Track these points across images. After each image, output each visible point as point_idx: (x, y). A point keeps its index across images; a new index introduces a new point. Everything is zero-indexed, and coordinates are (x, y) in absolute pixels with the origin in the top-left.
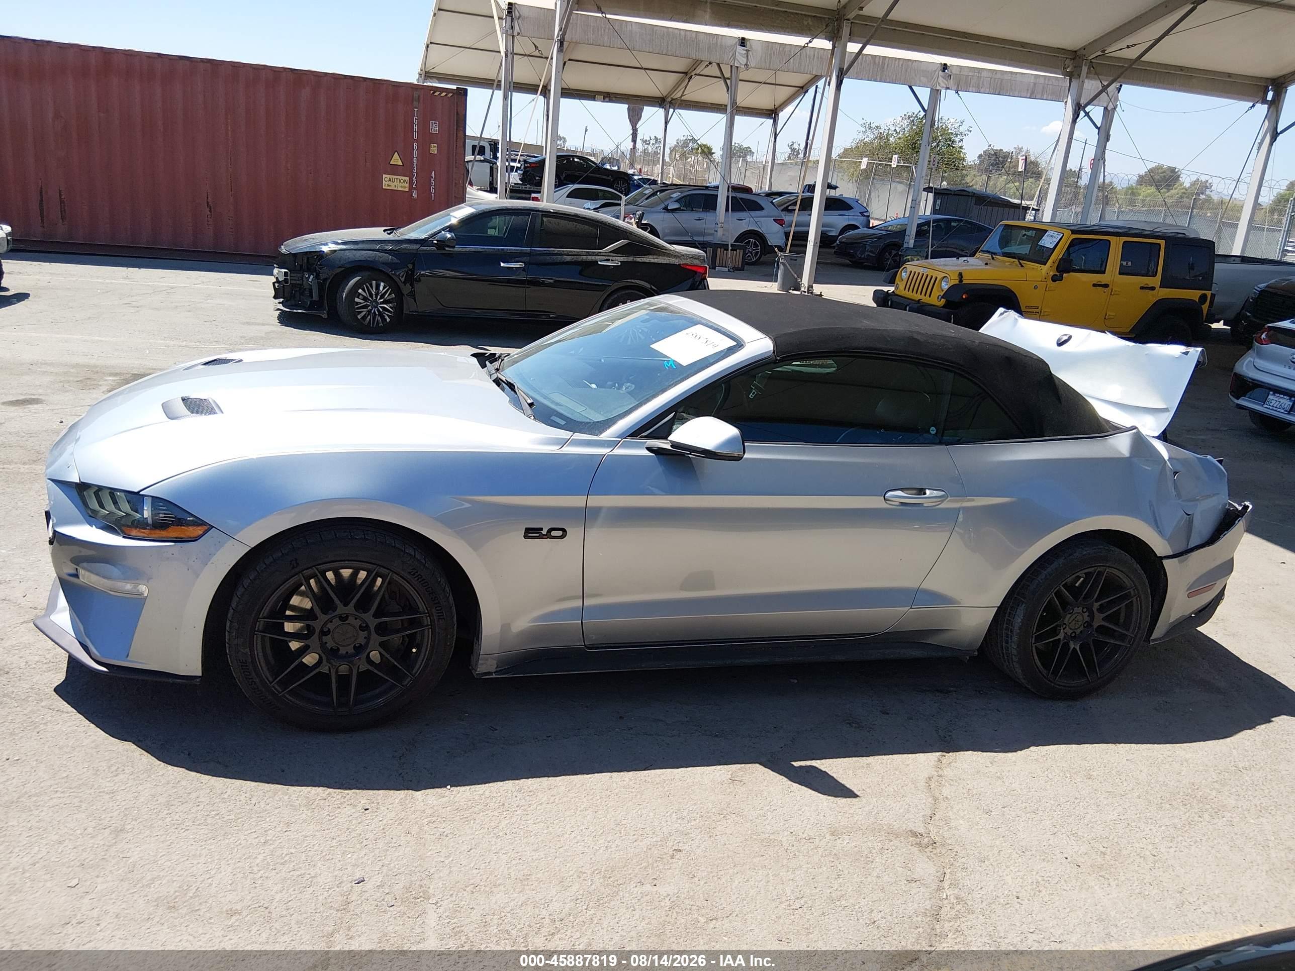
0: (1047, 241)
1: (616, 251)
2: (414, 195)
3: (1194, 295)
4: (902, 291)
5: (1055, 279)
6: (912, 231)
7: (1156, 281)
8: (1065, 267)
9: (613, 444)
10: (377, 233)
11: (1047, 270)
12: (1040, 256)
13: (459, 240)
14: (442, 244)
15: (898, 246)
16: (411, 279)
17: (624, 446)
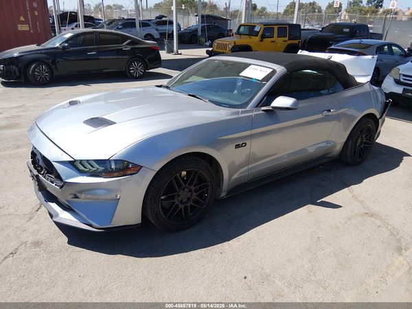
0: (257, 29)
1: (128, 44)
2: (32, 31)
3: (296, 42)
4: (215, 50)
5: (261, 41)
6: (200, 30)
7: (287, 39)
8: (263, 37)
9: (252, 111)
10: (34, 47)
11: (258, 38)
12: (256, 34)
13: (71, 45)
14: (64, 48)
15: (196, 36)
16: (54, 62)
17: (256, 111)
